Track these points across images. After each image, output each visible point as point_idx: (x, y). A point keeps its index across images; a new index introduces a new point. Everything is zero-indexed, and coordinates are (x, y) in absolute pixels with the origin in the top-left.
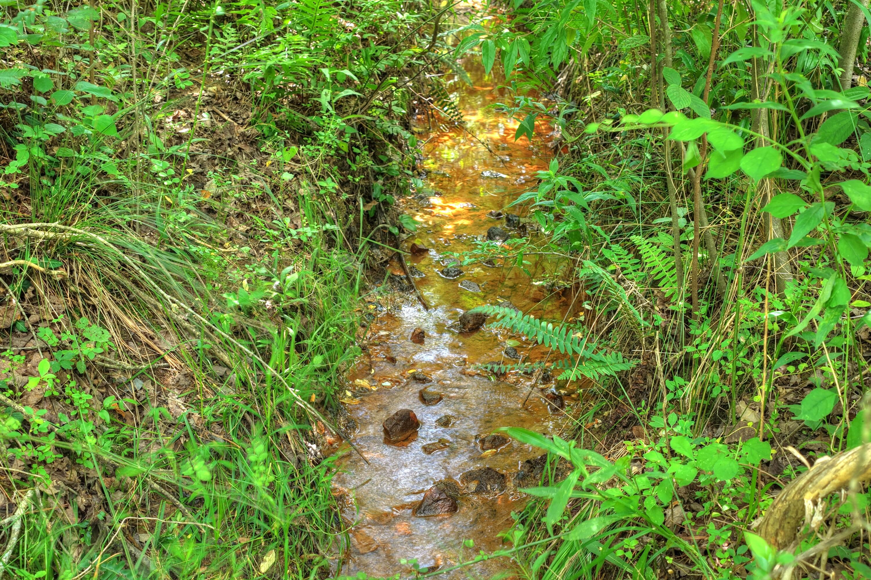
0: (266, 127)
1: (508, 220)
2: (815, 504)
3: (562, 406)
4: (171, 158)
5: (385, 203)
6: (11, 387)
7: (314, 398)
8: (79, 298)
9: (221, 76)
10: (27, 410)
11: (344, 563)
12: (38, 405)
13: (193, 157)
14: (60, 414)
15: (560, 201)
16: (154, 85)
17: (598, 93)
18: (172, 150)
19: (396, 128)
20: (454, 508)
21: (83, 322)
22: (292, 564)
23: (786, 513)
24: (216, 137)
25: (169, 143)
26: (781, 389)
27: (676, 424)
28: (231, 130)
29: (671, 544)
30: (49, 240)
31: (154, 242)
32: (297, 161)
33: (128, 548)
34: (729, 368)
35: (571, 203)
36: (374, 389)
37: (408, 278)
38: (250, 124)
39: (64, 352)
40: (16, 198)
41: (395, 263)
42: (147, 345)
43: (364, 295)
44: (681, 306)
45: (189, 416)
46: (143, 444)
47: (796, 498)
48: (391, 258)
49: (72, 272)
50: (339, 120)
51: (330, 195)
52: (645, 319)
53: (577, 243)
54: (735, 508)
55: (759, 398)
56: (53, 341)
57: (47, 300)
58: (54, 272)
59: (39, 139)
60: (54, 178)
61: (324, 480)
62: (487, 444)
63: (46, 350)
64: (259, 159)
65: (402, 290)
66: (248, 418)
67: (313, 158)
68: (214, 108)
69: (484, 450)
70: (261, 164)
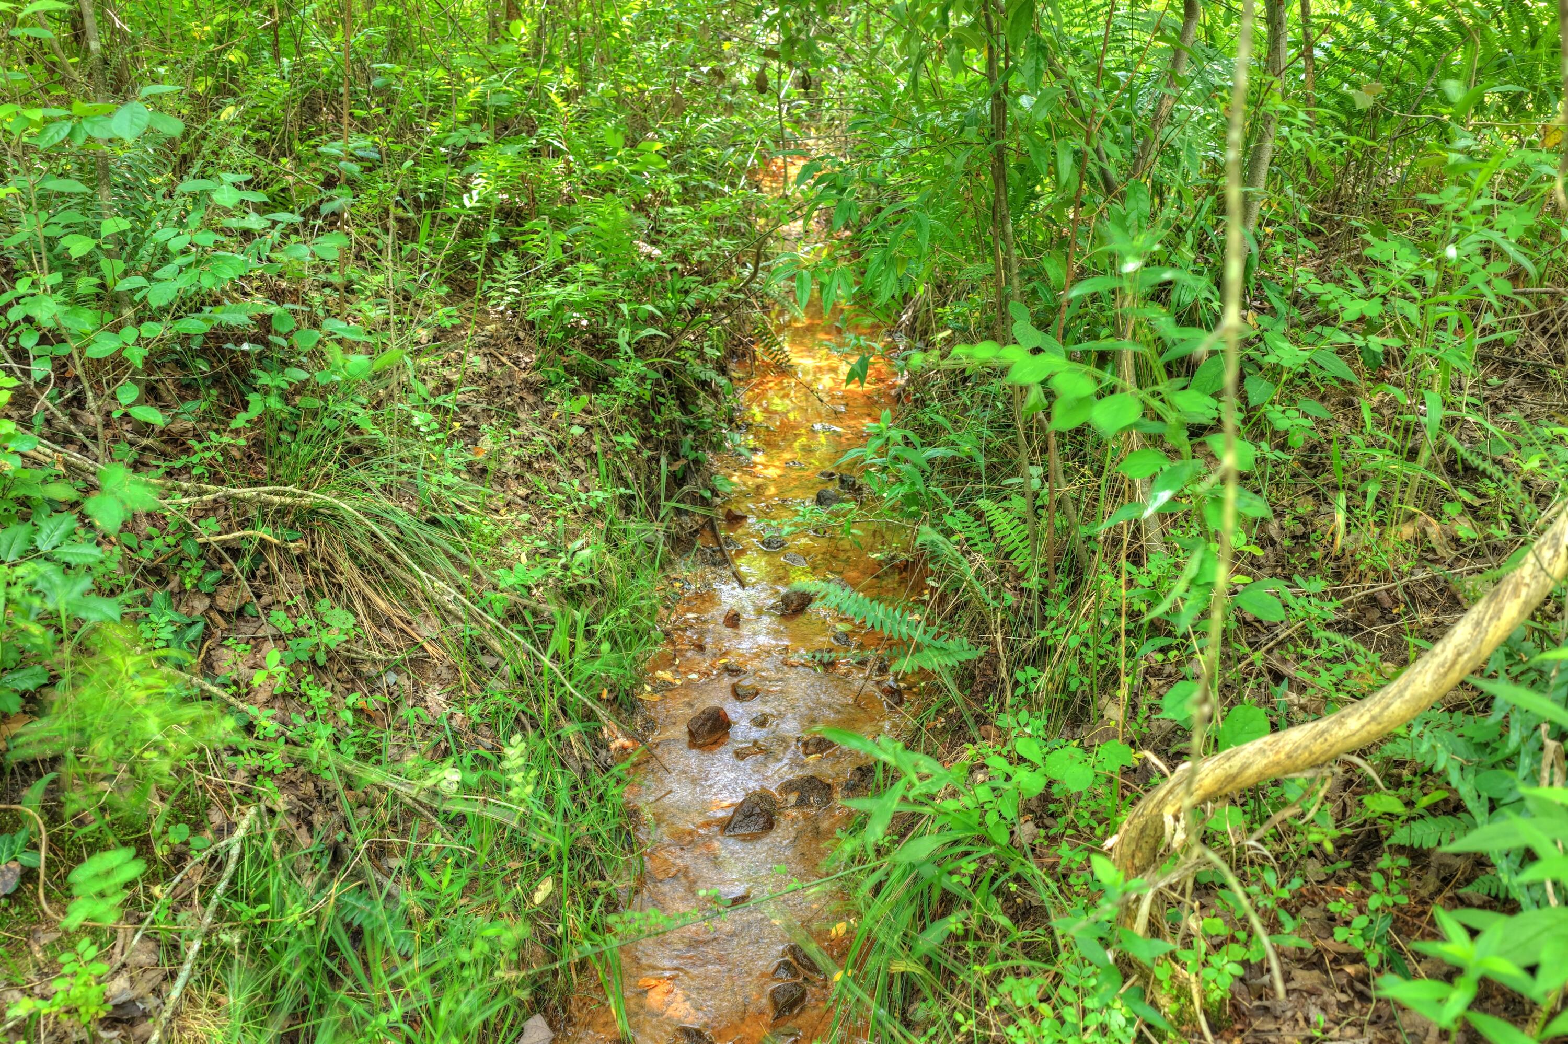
0: (552, 373)
1: (842, 481)
2: (1177, 819)
3: (900, 702)
4: (437, 409)
5: (696, 461)
6: (236, 683)
7: (605, 695)
8: (322, 575)
9: (502, 313)
10: (253, 710)
11: (636, 892)
12: (267, 704)
13: (464, 408)
14: (293, 715)
15: (896, 458)
16: (419, 322)
17: (949, 332)
18: (439, 401)
19: (710, 374)
20: (770, 825)
21: (324, 605)
22: (573, 894)
23: (1143, 830)
24: (493, 384)
25: (436, 392)
26: (1152, 680)
27: (1027, 724)
28: (511, 375)
29: (1015, 869)
30: (287, 506)
31: (414, 509)
32: (589, 413)
33: (373, 875)
34: (1090, 656)
35: (906, 461)
36: (678, 682)
37: (721, 550)
38: (534, 368)
39: (299, 640)
40: (249, 456)
41: (707, 533)
42: (402, 630)
43: (668, 569)
44: (1034, 582)
45: (451, 717)
46: (395, 751)
47: (1155, 812)
48: (703, 526)
49: (313, 544)
50: (639, 364)
51: (629, 452)
52: (994, 598)
53: (914, 508)
54: (1095, 824)
55: (1123, 693)
56: (288, 627)
57: (282, 578)
58: (292, 545)
59: (278, 387)
60: (295, 433)
61: (615, 792)
62: (811, 748)
63: (279, 638)
64: (544, 409)
65: (714, 564)
66: (523, 718)
67: (608, 408)
68: (492, 350)
69: (807, 755)
70: (547, 415)
